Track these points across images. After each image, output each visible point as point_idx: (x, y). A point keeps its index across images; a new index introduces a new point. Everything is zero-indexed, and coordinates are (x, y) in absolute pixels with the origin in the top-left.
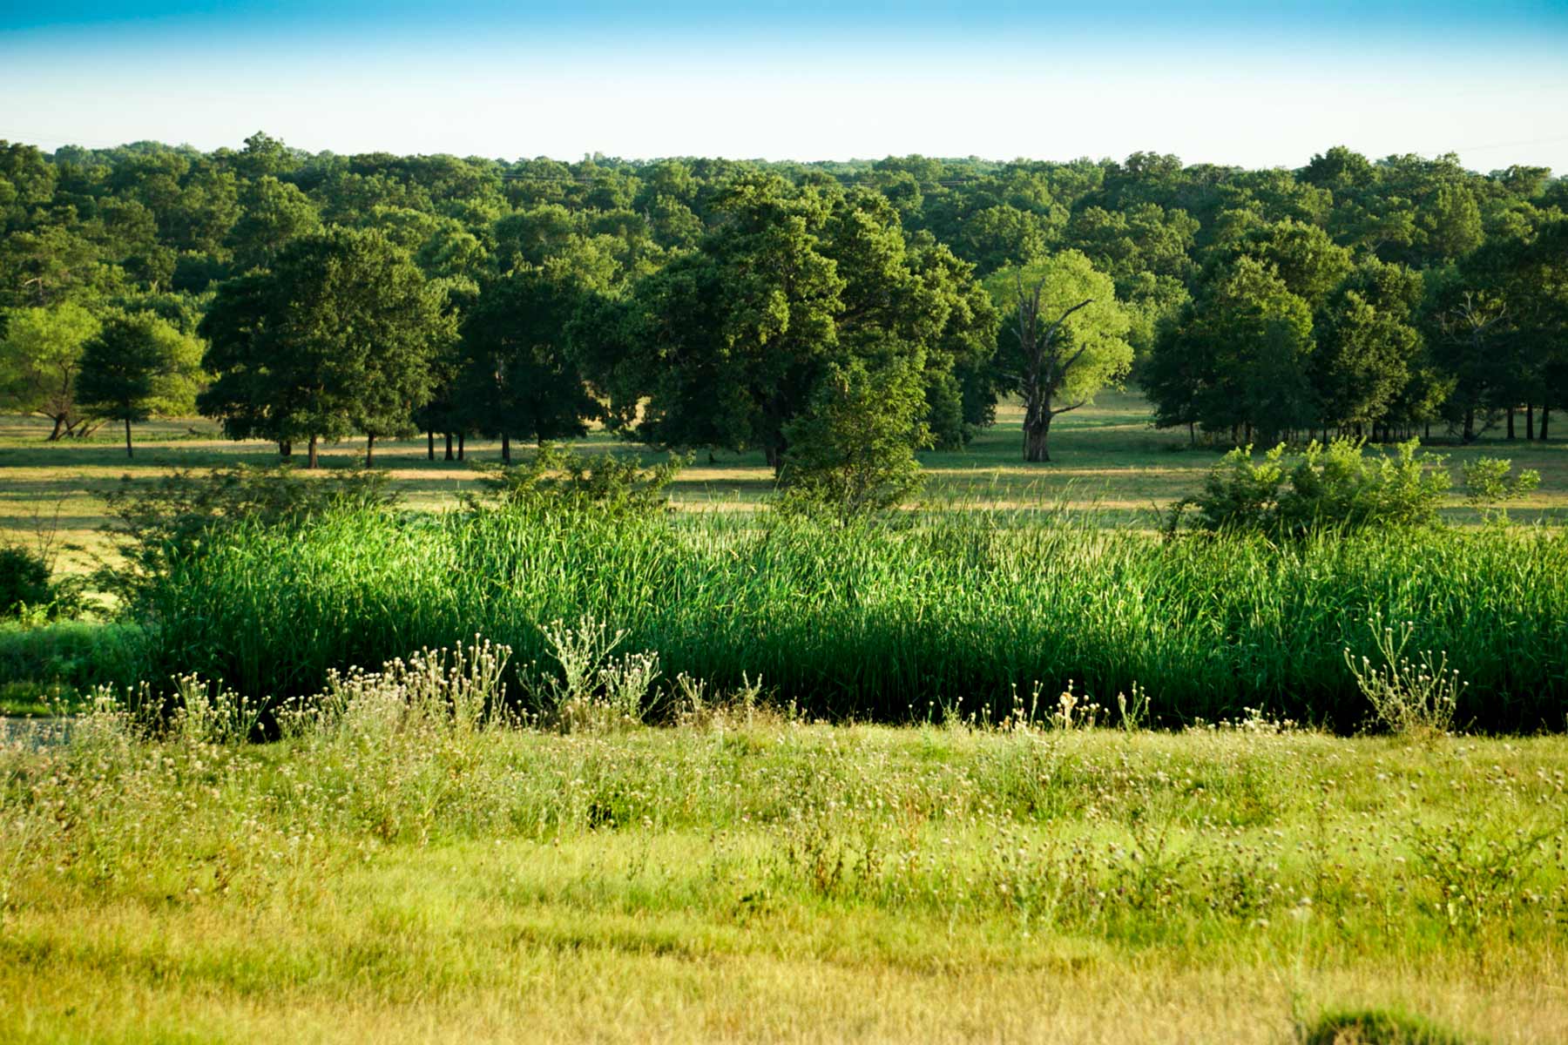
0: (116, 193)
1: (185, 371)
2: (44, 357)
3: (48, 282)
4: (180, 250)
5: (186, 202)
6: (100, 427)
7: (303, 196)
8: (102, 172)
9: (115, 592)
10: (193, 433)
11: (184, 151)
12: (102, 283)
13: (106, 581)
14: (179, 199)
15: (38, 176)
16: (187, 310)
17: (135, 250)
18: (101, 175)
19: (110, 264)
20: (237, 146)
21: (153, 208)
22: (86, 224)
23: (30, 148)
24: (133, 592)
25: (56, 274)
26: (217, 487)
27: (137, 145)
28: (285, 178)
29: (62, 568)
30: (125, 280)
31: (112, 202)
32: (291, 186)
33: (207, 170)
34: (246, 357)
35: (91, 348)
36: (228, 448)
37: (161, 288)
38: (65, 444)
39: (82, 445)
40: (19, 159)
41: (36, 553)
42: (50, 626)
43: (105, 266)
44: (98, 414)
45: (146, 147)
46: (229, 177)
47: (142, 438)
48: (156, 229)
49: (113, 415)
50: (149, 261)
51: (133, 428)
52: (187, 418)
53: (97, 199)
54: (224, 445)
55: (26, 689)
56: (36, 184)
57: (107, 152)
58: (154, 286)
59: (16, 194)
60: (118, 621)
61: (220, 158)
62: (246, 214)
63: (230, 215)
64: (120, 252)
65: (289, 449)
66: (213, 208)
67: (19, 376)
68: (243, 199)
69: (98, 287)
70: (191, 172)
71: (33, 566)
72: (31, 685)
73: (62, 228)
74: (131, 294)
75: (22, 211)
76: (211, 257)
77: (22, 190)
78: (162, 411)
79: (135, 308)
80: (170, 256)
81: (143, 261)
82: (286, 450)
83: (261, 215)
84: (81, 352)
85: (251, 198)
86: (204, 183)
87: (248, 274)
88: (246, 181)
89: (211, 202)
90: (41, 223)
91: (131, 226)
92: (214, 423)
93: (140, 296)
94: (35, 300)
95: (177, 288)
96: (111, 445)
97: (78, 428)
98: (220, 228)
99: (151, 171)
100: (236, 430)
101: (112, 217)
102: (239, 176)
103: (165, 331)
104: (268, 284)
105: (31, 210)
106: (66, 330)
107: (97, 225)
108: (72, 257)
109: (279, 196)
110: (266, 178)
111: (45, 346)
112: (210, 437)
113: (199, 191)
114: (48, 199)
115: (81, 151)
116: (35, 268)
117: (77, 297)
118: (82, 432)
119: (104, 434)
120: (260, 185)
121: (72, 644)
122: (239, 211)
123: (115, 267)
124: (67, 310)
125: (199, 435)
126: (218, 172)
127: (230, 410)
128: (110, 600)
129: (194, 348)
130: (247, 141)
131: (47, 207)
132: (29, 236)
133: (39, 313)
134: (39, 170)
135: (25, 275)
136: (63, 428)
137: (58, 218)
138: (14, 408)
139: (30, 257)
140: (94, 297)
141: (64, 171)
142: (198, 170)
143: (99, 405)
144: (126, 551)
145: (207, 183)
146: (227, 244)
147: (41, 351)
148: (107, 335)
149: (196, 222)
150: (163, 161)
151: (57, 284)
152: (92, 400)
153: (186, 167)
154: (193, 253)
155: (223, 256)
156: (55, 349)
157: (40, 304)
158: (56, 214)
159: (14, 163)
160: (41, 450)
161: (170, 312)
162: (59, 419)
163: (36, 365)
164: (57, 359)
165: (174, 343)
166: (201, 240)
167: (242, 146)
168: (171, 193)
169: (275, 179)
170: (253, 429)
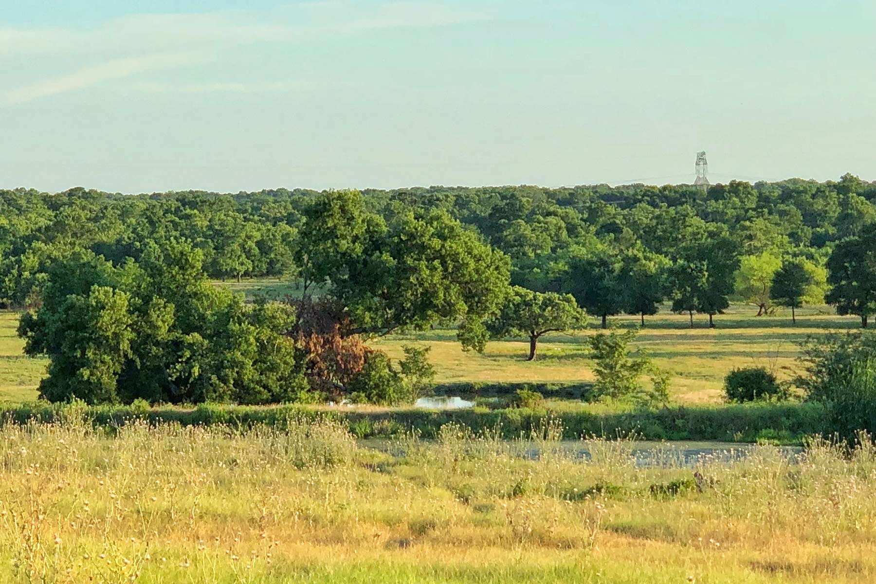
0: (783, 202)
1: (817, 284)
2: (755, 278)
3: (756, 244)
4: (812, 228)
5: (815, 206)
6: (779, 310)
7: (868, 202)
8: (777, 193)
9: (803, 388)
10: (821, 312)
11: (812, 182)
12: (779, 243)
13: (800, 382)
14: (812, 205)
15: (749, 196)
16: (817, 256)
17: (792, 228)
18: (776, 194)
19: (782, 235)
20: (837, 179)
21: (800, 209)
22: (771, 217)
23: (746, 183)
24: (811, 388)
25: (759, 240)
26: (850, 340)
27: (790, 180)
28: (859, 195)
29: (781, 377)
30: (790, 243)
31: (782, 207)
32: (863, 198)
33: (824, 191)
34: (847, 277)
35: (777, 274)
36: (838, 319)
37: (805, 246)
38: (764, 318)
39: (772, 318)
40: (741, 188)
41: (769, 370)
42: (779, 404)
43: (780, 236)
44: (780, 304)
45: (795, 181)
46: (834, 194)
47: (800, 315)
48: (802, 219)
49: (787, 304)
50: (800, 233)
51: (795, 310)
52: (818, 306)
53: (775, 206)
54: (836, 318)
55: (770, 433)
56: (749, 199)
57: (777, 184)
58: (802, 245)
59: (740, 204)
60: (806, 401)
61: (829, 185)
62: (842, 211)
63: (834, 212)
64: (786, 229)
65: (866, 320)
66: (827, 208)
67: (744, 286)
68: (840, 204)
69: (777, 246)
70: (816, 193)
71: (768, 376)
72: (772, 431)
73: (761, 219)
74: (792, 249)
75: (743, 212)
76: (827, 231)
77: (742, 202)
78: (807, 302)
79: (795, 255)
80: (808, 231)
81: (797, 233)
82: (865, 320)
83: (850, 211)
84: (773, 276)
85: (844, 204)
86: (822, 197)
87: (847, 239)
88: (841, 196)
89: (826, 206)
90: (752, 217)
91: (790, 217)
92: (833, 308)
93: (796, 249)
94: (750, 253)
95: (812, 245)
96: (785, 318)
97: (770, 310)
98: (830, 217)
99: (799, 193)
100: (842, 311)
101: (782, 213)
102: (838, 194)
103: (809, 266)
104: (858, 243)
105: (747, 211)
106: (765, 266)
107: (776, 217)
108: (766, 232)
109: (857, 202)
110: (851, 194)
111: (756, 273)
112: (829, 314)
113: (821, 201)
114: (754, 206)
115: (766, 183)
116: (750, 238)
117: (769, 250)
118: (771, 312)
119: (782, 313)
120: (848, 197)
121: (789, 413)
122: (839, 210)
123: (784, 236)
124: (765, 256)
125: (824, 313)
126: (829, 192)
127: (839, 302)
128: (801, 392)
129: (821, 273)
130: (842, 178)
131: (754, 210)
132: (748, 223)
133: (753, 258)
134: (749, 193)
135: (745, 241)
136: (763, 310)
137: (760, 215)
138: (742, 301)
139: (748, 233)
140: (776, 250)
141: (760, 194)
142: (820, 191)
143: (780, 300)
144: (808, 370)
145: (825, 198)
146: (834, 225)
147: (754, 275)
148: (784, 269)
149: (820, 215)
150: (804, 187)
151: (760, 245)
152: (776, 298)
153: (814, 191)
154: (818, 229)
155: (832, 230)
156: (760, 274)
157: (753, 254)
158: (758, 212)
159: (739, 190)
160: (753, 320)
161: (810, 257)
162: (762, 306)
163: (752, 282)
164: (761, 279)
165: (813, 272)
166: (821, 223)
167: (840, 180)
168: (808, 202)
169: (855, 195)
170: (850, 311)
